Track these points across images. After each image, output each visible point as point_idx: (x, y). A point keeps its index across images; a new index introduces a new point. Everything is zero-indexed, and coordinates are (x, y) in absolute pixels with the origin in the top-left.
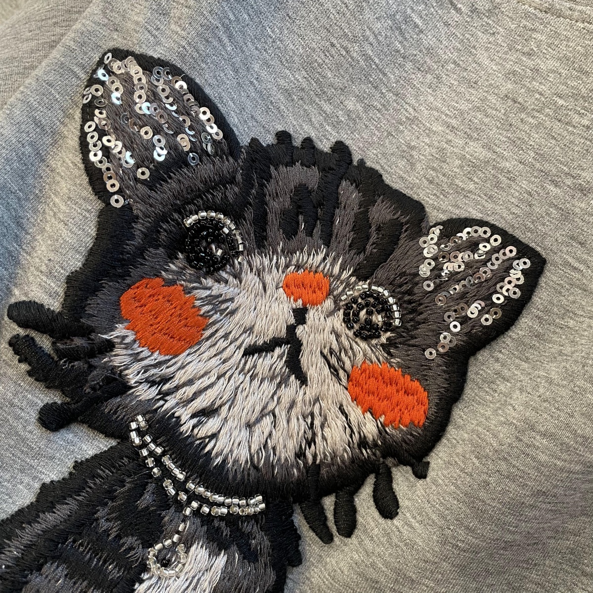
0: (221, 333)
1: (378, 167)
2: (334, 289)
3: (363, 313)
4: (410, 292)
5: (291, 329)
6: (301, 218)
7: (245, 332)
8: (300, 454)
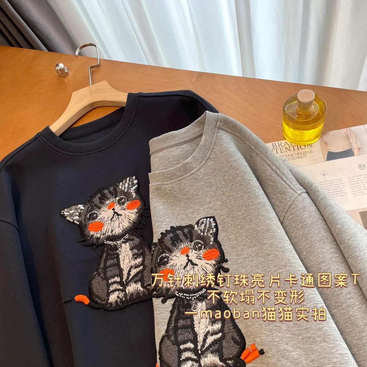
0: (177, 269)
1: (180, 225)
2: (189, 247)
3: (197, 247)
4: (200, 237)
5: (188, 259)
6: (175, 242)
7: (181, 266)
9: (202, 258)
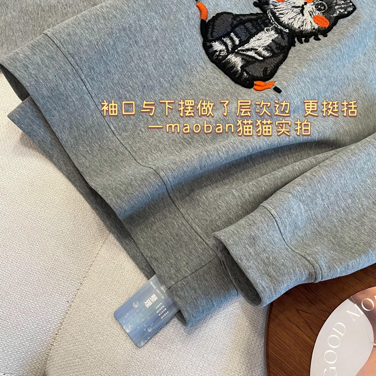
8: (299, 28)
9: (312, 16)
